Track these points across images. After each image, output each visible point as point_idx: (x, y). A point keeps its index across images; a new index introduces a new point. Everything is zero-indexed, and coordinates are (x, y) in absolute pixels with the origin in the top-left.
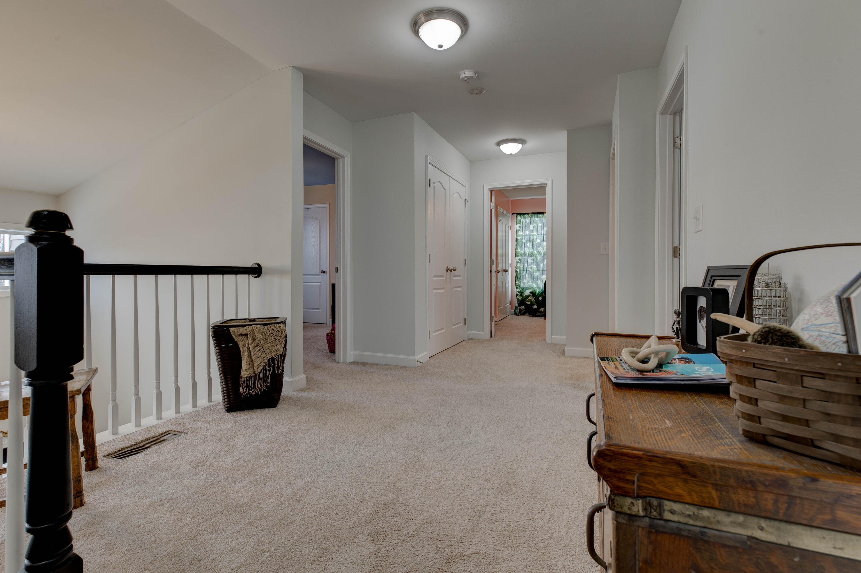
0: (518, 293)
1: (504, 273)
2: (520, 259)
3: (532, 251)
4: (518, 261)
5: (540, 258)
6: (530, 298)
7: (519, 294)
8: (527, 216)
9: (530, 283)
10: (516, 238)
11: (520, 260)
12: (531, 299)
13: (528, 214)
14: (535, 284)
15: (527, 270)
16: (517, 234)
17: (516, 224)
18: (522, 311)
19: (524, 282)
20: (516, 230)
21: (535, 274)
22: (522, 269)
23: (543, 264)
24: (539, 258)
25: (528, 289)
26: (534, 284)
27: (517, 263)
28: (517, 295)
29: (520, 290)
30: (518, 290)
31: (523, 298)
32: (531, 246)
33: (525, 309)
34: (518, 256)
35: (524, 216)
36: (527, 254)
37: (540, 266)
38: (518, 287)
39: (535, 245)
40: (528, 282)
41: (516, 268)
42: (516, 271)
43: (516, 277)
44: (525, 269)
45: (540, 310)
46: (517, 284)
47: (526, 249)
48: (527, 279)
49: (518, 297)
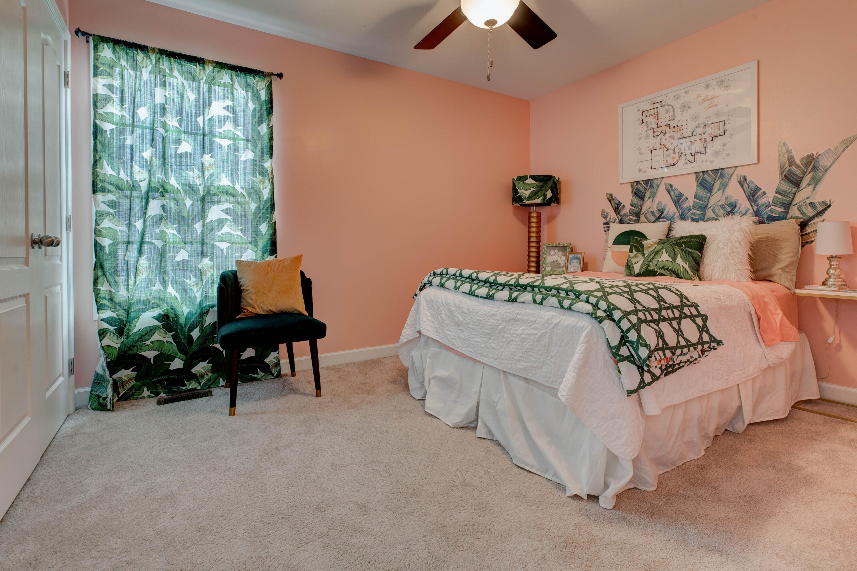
0: (106, 326)
1: (37, 252)
2: (112, 201)
3: (162, 177)
4: (105, 208)
5: (192, 205)
6: (156, 337)
7: (112, 328)
8: (140, 56)
9: (158, 286)
10: (95, 126)
11: (112, 204)
12: (161, 339)
13: (144, 49)
14: (176, 289)
15: (142, 243)
16: (100, 111)
17: (95, 75)
18: (123, 384)
19: (131, 282)
20: (96, 95)
21: (174, 257)
22: (121, 237)
23: (203, 223)
24: (188, 203)
25: (147, 305)
26: (170, 290)
27: (100, 216)
28: (102, 333)
29: (114, 315)
30: (108, 314)
31: (130, 340)
32: (157, 162)
33: (137, 379)
34: (103, 190)
35: (130, 52)
36: (144, 186)
37: (193, 227)
38: (107, 303)
39: (171, 161)
40: (149, 282)
41: (97, 233)
42: (98, 247)
43: (99, 266)
44: (136, 238)
45: (193, 370)
46: (103, 294)
47: (136, 168)
48: (142, 277)
49: (106, 341)
